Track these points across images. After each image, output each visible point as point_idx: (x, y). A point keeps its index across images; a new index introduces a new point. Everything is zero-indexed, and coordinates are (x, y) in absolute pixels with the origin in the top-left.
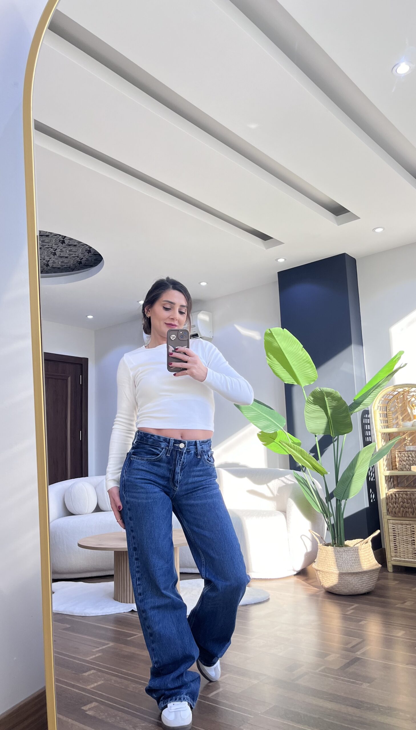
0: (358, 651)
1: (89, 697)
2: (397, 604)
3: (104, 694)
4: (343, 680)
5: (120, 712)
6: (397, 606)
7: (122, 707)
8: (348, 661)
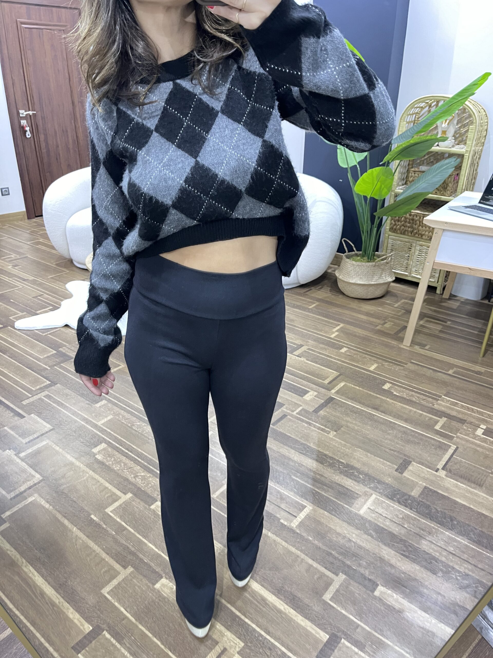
0: (332, 389)
1: (99, 436)
2: (377, 326)
3: (112, 433)
4: (315, 426)
5: (125, 458)
6: (378, 328)
7: (127, 451)
8: (323, 401)
